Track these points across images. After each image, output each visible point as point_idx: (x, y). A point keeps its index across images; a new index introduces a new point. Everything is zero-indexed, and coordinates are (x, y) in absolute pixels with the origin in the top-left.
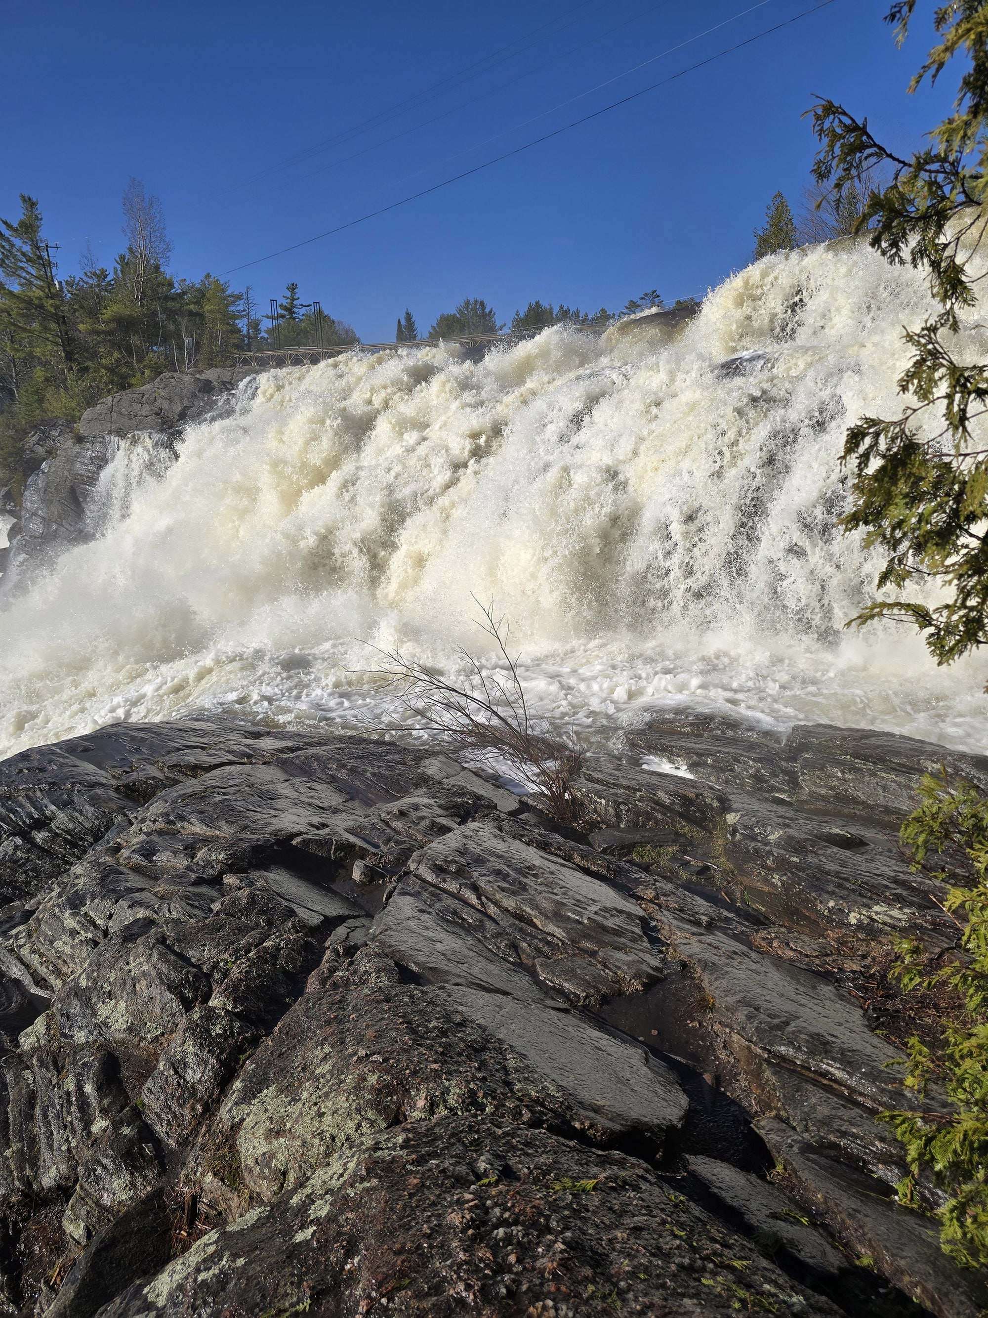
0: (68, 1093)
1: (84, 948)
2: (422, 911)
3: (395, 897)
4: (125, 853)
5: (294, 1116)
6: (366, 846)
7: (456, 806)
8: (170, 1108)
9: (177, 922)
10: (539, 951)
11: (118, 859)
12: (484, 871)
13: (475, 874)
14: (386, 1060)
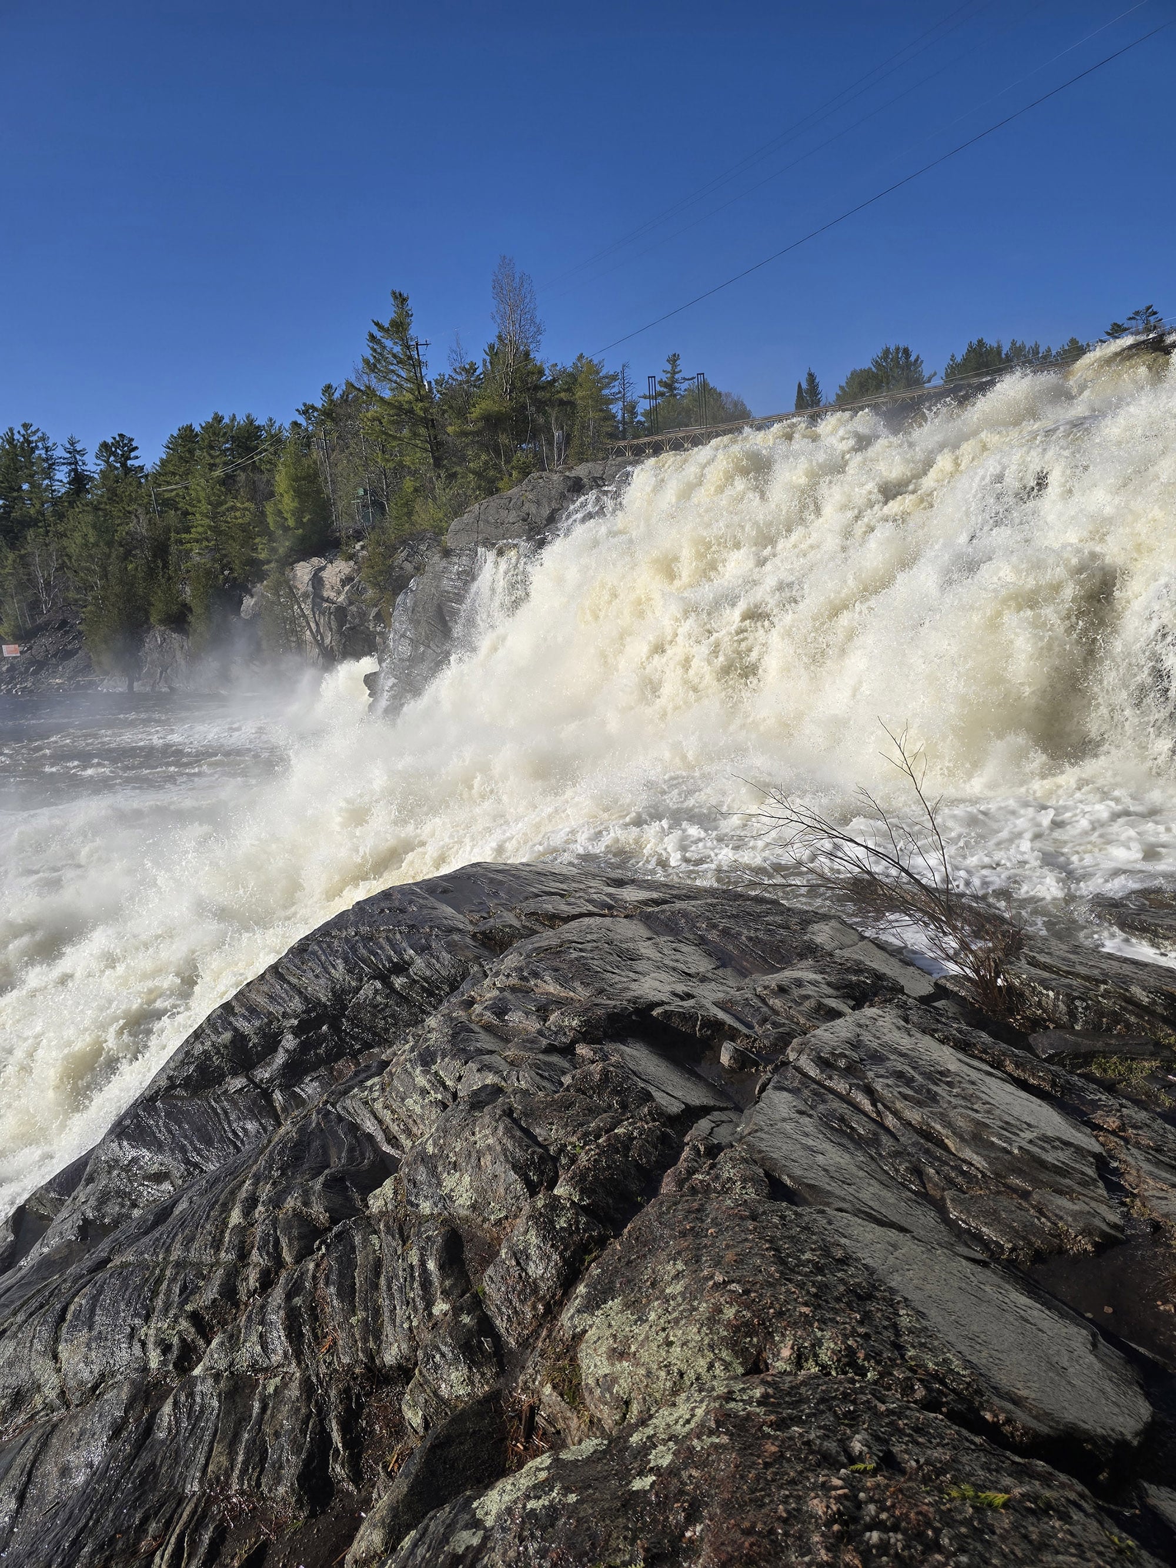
0: (412, 1266)
1: (434, 1110)
2: (801, 1113)
3: (770, 1090)
4: (477, 1008)
5: (640, 1338)
6: (737, 1025)
7: (850, 985)
8: (511, 1302)
9: (525, 1093)
10: (950, 1182)
11: (470, 1015)
12: (882, 1072)
13: (870, 1074)
14: (747, 1292)
